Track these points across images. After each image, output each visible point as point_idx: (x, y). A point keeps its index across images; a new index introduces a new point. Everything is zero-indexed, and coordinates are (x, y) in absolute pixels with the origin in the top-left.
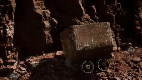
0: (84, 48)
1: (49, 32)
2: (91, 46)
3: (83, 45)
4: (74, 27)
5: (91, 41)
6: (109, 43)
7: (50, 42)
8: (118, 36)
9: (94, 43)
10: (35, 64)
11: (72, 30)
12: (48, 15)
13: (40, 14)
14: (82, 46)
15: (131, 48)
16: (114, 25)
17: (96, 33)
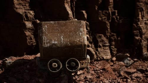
0: (51, 45)
1: (31, 33)
2: (60, 44)
3: (51, 42)
4: (43, 23)
5: (61, 38)
6: (81, 42)
7: (32, 44)
8: (113, 45)
9: (63, 40)
10: (10, 62)
11: (41, 26)
12: (31, 16)
13: (21, 13)
14: (49, 42)
15: (128, 59)
16: (108, 33)
17: (67, 31)
